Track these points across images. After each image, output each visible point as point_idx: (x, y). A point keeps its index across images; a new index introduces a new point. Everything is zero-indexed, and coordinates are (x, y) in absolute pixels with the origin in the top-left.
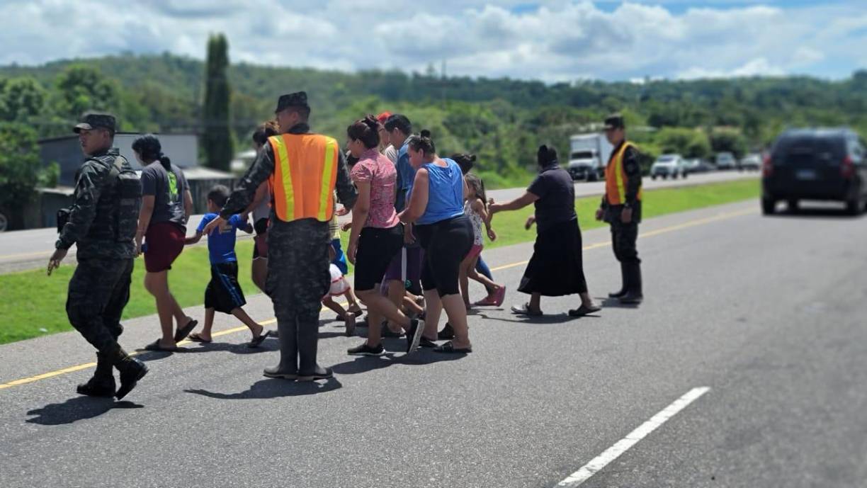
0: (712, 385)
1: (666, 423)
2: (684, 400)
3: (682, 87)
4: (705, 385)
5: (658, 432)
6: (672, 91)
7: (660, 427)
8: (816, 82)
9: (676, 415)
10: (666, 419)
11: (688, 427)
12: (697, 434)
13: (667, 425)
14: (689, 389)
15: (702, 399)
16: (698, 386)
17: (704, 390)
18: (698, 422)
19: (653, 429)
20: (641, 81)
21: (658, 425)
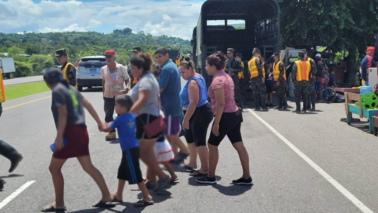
0: (36, 179)
1: (10, 202)
2: (21, 188)
3: (41, 36)
4: (34, 179)
5: (5, 207)
6: (36, 38)
7: (7, 205)
8: (99, 34)
9: (16, 197)
10: (11, 200)
11: (21, 203)
12: (24, 206)
13: (10, 203)
14: (25, 183)
15: (30, 187)
16: (30, 180)
17: (33, 182)
18: (26, 200)
19: (3, 206)
20: (22, 33)
21: (6, 203)
